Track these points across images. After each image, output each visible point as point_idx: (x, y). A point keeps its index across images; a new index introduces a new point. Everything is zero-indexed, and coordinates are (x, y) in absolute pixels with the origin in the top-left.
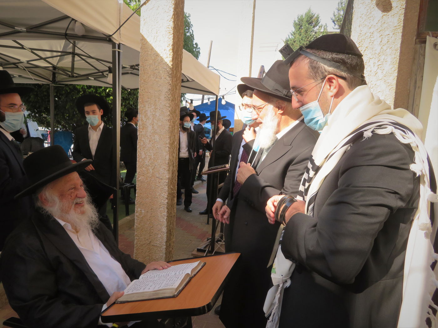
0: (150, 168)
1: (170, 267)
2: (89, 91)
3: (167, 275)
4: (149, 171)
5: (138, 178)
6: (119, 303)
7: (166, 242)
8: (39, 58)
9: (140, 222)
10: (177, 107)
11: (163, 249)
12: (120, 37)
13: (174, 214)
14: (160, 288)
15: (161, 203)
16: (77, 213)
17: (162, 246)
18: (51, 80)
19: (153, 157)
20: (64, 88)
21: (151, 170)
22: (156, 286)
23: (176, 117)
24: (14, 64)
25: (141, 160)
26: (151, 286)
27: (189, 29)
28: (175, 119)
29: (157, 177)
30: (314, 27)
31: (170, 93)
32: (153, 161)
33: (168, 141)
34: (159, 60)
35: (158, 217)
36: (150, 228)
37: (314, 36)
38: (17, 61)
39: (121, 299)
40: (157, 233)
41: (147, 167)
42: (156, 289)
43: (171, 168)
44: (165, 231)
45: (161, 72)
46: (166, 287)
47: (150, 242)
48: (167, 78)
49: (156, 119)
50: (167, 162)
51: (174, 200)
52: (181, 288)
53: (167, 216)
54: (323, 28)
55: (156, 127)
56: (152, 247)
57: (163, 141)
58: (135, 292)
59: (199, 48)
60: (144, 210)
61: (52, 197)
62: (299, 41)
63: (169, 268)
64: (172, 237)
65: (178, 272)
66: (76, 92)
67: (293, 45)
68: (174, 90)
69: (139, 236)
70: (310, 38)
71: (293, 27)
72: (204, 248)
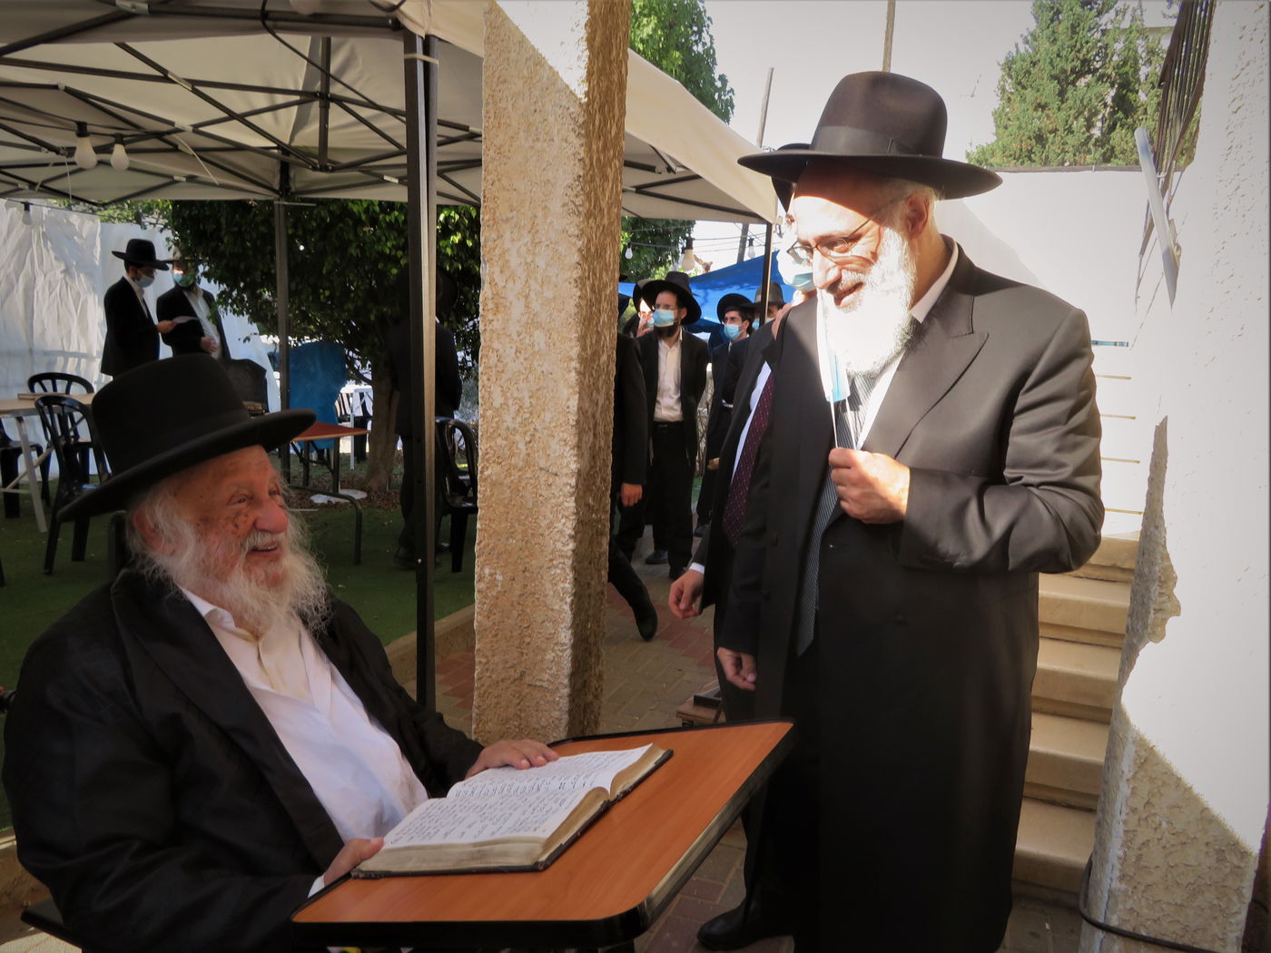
0: (517, 437)
1: (555, 760)
2: (387, 220)
3: (536, 787)
4: (517, 448)
5: (482, 472)
6: (361, 875)
7: (573, 676)
8: (224, 115)
9: (490, 611)
10: (608, 240)
11: (560, 697)
12: (430, 14)
13: (599, 589)
14: (497, 836)
15: (552, 552)
16: (253, 580)
17: (557, 688)
18: (277, 188)
19: (527, 402)
20: (315, 211)
21: (522, 446)
22: (484, 828)
23: (604, 274)
24: (159, 135)
25: (489, 413)
26: (469, 826)
27: (700, 32)
28: (601, 277)
29: (541, 469)
30: (1100, 13)
31: (582, 189)
32: (528, 415)
33: (575, 351)
34: (545, 79)
35: (547, 596)
36: (520, 632)
37: (1099, 44)
38: (166, 128)
39: (369, 865)
40: (544, 646)
41: (511, 437)
42: (484, 837)
43: (585, 438)
44: (567, 641)
45: (551, 119)
46: (515, 835)
47: (522, 674)
48: (570, 139)
49: (536, 277)
50: (572, 418)
51: (600, 544)
52: (564, 840)
53: (575, 595)
54: (1128, 17)
55: (535, 306)
56: (527, 691)
57: (558, 351)
58: (417, 842)
59: (732, 90)
60: (503, 574)
61: (172, 525)
62: (1048, 60)
63: (550, 764)
64: (593, 660)
65: (571, 779)
66: (351, 223)
67: (1030, 73)
68: (598, 179)
69: (489, 654)
70: (1085, 50)
71: (1033, 17)
72: (716, 696)
